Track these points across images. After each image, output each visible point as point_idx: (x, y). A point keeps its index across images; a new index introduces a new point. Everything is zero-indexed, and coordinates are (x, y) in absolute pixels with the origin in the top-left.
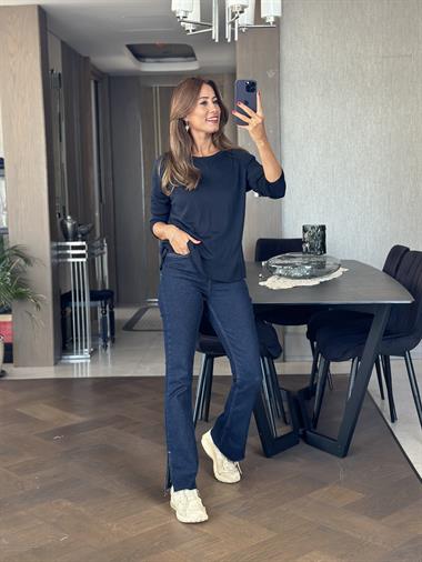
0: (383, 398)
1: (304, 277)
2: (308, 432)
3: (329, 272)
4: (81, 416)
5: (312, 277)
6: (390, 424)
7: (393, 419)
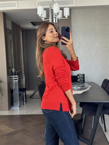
0: (102, 123)
1: (78, 90)
2: (79, 137)
3: (86, 89)
4: (13, 129)
5: (80, 90)
6: (105, 133)
7: (106, 131)
